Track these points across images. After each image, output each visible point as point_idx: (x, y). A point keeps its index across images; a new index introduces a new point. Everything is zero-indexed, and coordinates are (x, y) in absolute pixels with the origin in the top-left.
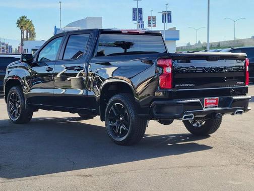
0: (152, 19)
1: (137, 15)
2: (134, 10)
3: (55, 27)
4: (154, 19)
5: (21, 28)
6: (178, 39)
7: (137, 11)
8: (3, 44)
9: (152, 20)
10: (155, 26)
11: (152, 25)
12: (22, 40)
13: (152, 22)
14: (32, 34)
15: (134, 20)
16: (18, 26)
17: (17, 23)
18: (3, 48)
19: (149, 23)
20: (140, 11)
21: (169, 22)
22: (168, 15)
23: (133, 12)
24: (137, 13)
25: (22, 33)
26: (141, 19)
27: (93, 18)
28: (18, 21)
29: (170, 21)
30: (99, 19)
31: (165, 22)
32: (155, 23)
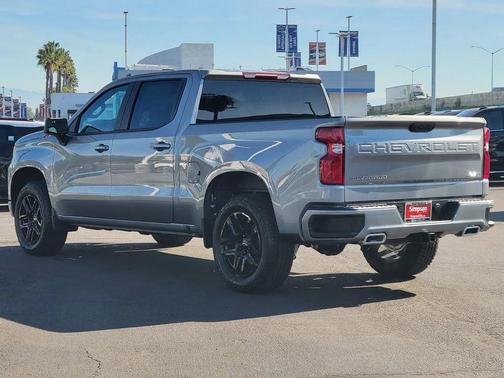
0: (317, 48)
1: (287, 40)
2: (280, 29)
3: (116, 63)
4: (322, 47)
5: (47, 67)
6: (373, 90)
7: (286, 32)
8: (8, 99)
9: (317, 50)
10: (323, 62)
11: (317, 60)
12: (49, 91)
13: (317, 54)
14: (70, 79)
15: (279, 49)
16: (40, 63)
17: (38, 57)
18: (7, 108)
19: (311, 57)
20: (293, 31)
21: (352, 55)
22: (352, 40)
23: (278, 33)
24: (287, 36)
25: (49, 77)
26: (293, 49)
27: (196, 46)
28: (41, 52)
29: (355, 53)
30: (208, 49)
31: (345, 54)
32: (324, 57)
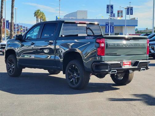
0: (120, 12)
1: (110, 10)
3: (56, 16)
4: (122, 12)
6: (137, 26)
7: (110, 7)
10: (122, 17)
11: (120, 16)
13: (120, 14)
15: (107, 13)
19: (118, 15)
20: (112, 7)
21: (131, 14)
22: (131, 10)
23: (107, 7)
26: (112, 12)
27: (82, 11)
29: (132, 14)
30: (85, 12)
31: (129, 14)
32: (122, 15)
